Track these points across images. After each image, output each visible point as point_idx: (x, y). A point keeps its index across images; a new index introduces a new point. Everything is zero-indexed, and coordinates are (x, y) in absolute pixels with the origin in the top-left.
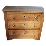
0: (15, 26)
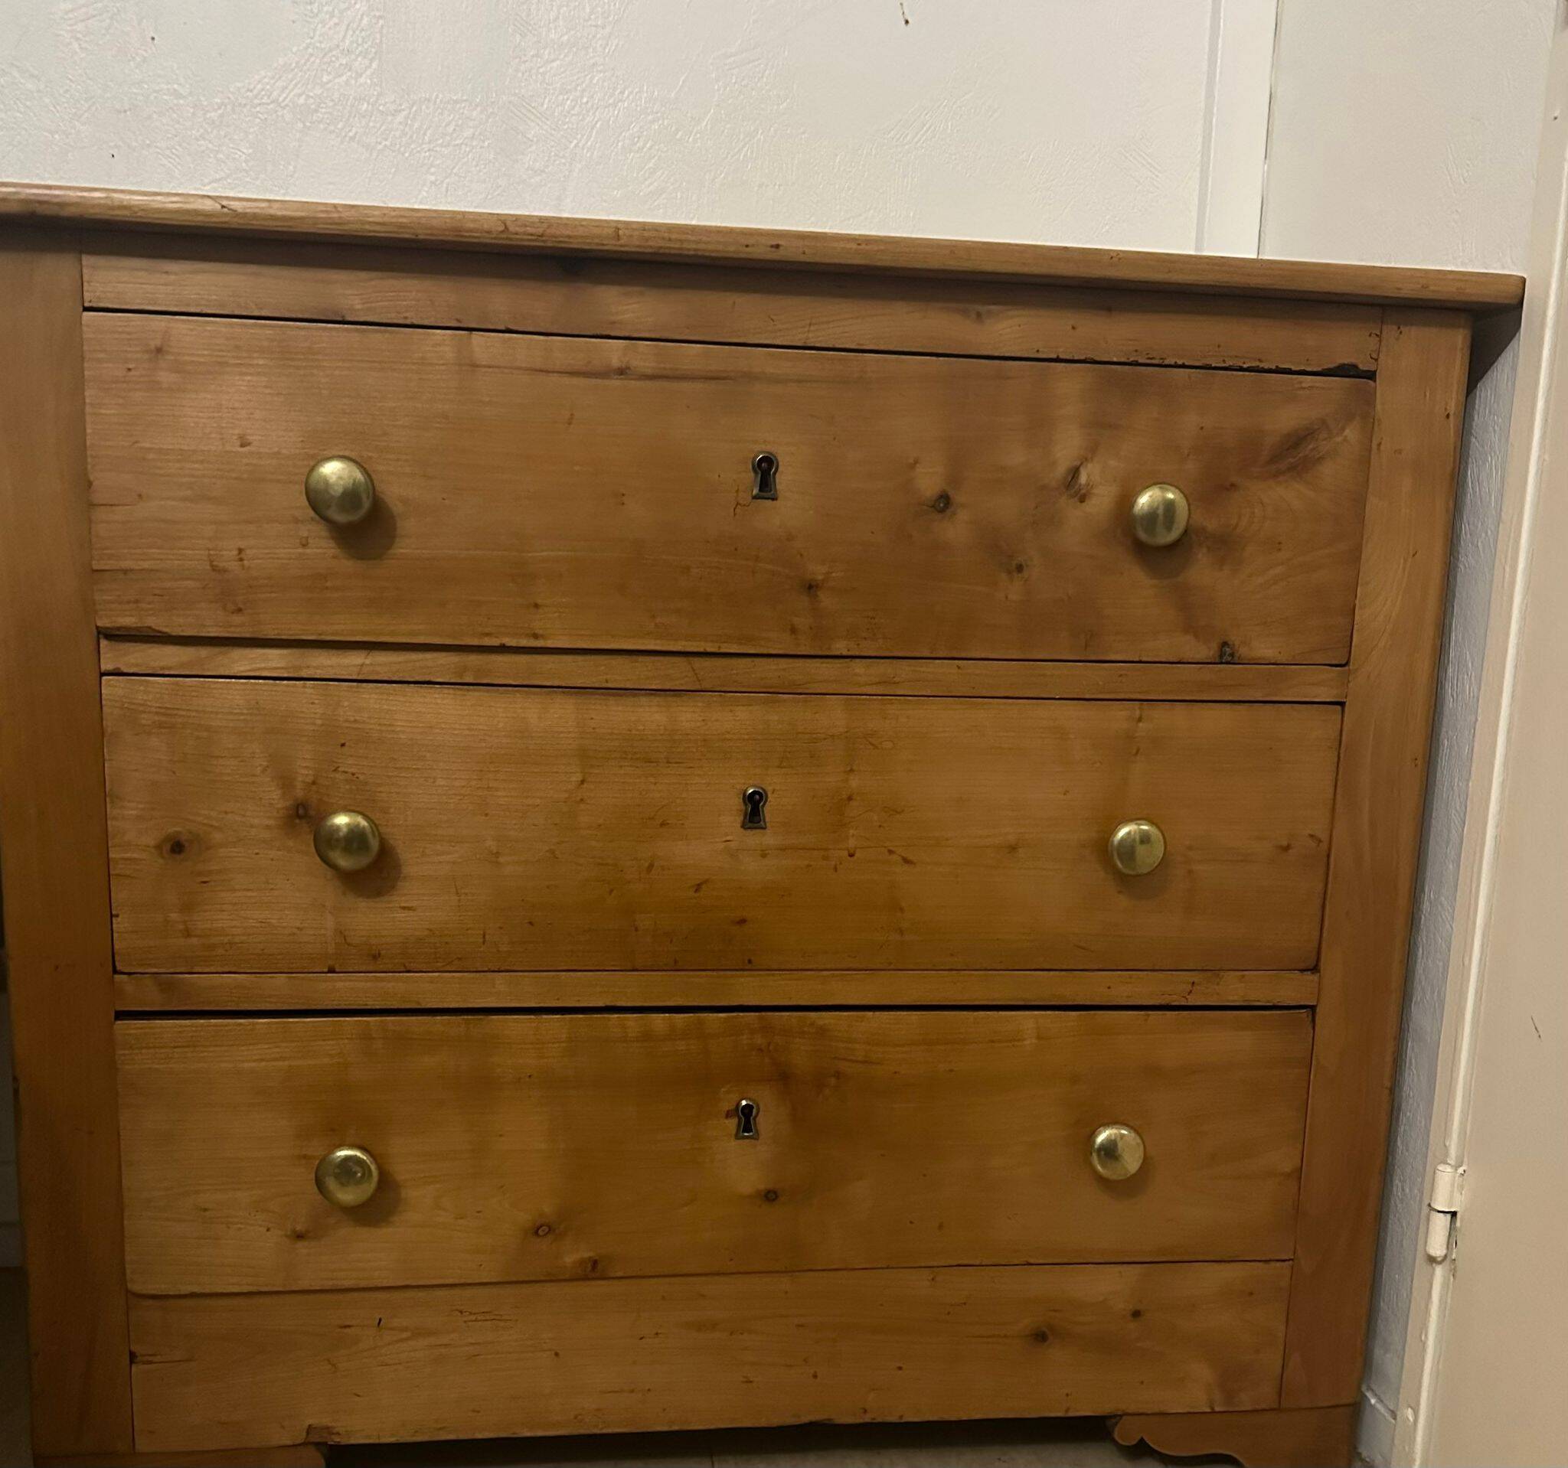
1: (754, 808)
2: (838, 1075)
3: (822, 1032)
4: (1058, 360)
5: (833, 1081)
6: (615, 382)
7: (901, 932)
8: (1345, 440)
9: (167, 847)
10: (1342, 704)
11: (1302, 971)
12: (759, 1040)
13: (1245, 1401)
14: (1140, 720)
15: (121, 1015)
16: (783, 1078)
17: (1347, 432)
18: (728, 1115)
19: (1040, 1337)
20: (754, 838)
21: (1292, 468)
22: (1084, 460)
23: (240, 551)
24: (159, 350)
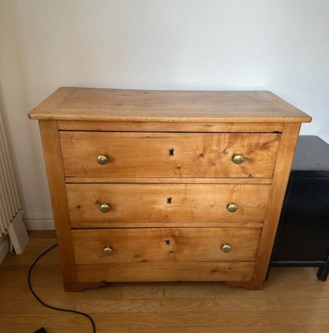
0: (111, 208)
1: (169, 201)
2: (183, 236)
3: (180, 230)
4: (223, 132)
5: (181, 237)
6: (147, 139)
7: (193, 217)
8: (275, 144)
9: (77, 207)
10: (271, 184)
11: (261, 223)
12: (170, 232)
13: (246, 280)
14: (235, 187)
15: (72, 229)
16: (174, 236)
17: (275, 142)
18: (165, 241)
19: (214, 271)
20: (169, 205)
21: (265, 148)
22: (227, 148)
23: (87, 165)
24: (72, 137)
